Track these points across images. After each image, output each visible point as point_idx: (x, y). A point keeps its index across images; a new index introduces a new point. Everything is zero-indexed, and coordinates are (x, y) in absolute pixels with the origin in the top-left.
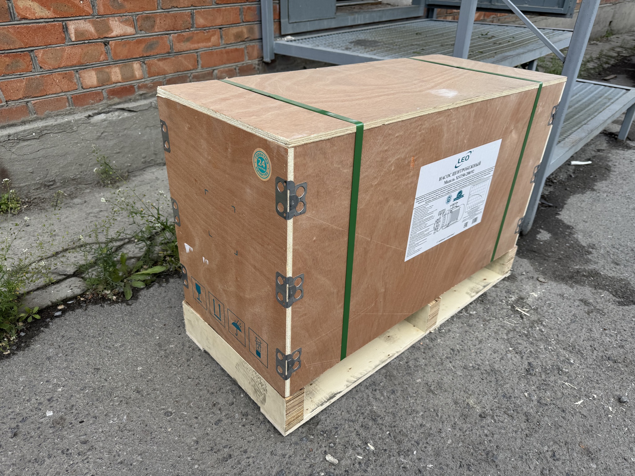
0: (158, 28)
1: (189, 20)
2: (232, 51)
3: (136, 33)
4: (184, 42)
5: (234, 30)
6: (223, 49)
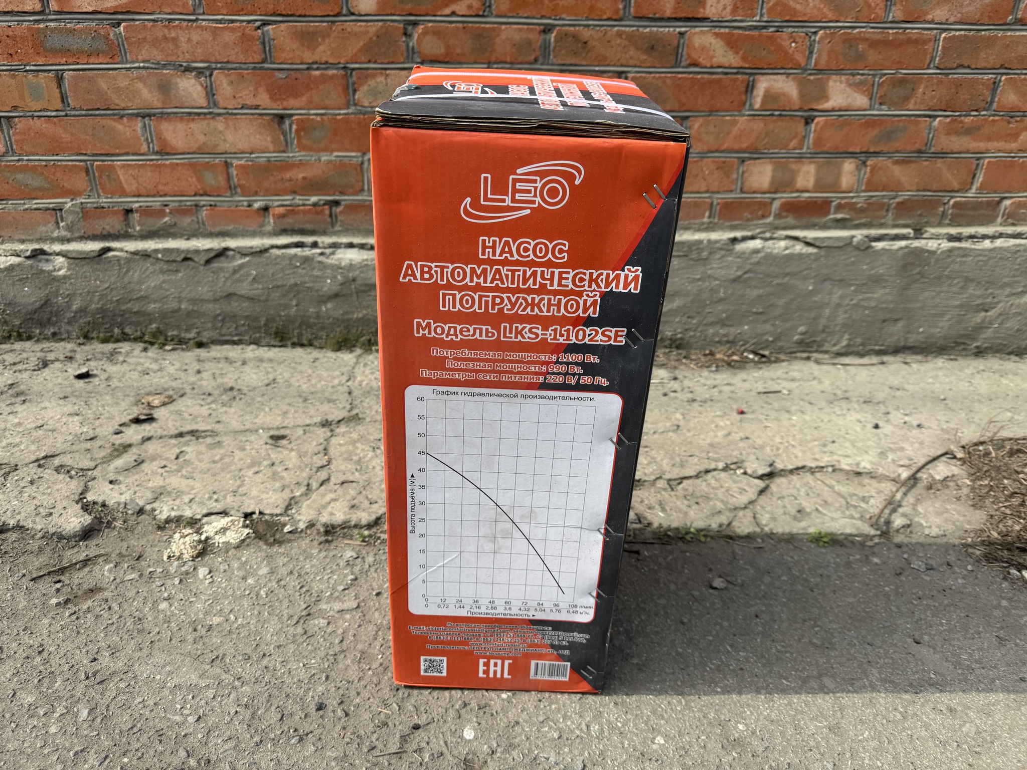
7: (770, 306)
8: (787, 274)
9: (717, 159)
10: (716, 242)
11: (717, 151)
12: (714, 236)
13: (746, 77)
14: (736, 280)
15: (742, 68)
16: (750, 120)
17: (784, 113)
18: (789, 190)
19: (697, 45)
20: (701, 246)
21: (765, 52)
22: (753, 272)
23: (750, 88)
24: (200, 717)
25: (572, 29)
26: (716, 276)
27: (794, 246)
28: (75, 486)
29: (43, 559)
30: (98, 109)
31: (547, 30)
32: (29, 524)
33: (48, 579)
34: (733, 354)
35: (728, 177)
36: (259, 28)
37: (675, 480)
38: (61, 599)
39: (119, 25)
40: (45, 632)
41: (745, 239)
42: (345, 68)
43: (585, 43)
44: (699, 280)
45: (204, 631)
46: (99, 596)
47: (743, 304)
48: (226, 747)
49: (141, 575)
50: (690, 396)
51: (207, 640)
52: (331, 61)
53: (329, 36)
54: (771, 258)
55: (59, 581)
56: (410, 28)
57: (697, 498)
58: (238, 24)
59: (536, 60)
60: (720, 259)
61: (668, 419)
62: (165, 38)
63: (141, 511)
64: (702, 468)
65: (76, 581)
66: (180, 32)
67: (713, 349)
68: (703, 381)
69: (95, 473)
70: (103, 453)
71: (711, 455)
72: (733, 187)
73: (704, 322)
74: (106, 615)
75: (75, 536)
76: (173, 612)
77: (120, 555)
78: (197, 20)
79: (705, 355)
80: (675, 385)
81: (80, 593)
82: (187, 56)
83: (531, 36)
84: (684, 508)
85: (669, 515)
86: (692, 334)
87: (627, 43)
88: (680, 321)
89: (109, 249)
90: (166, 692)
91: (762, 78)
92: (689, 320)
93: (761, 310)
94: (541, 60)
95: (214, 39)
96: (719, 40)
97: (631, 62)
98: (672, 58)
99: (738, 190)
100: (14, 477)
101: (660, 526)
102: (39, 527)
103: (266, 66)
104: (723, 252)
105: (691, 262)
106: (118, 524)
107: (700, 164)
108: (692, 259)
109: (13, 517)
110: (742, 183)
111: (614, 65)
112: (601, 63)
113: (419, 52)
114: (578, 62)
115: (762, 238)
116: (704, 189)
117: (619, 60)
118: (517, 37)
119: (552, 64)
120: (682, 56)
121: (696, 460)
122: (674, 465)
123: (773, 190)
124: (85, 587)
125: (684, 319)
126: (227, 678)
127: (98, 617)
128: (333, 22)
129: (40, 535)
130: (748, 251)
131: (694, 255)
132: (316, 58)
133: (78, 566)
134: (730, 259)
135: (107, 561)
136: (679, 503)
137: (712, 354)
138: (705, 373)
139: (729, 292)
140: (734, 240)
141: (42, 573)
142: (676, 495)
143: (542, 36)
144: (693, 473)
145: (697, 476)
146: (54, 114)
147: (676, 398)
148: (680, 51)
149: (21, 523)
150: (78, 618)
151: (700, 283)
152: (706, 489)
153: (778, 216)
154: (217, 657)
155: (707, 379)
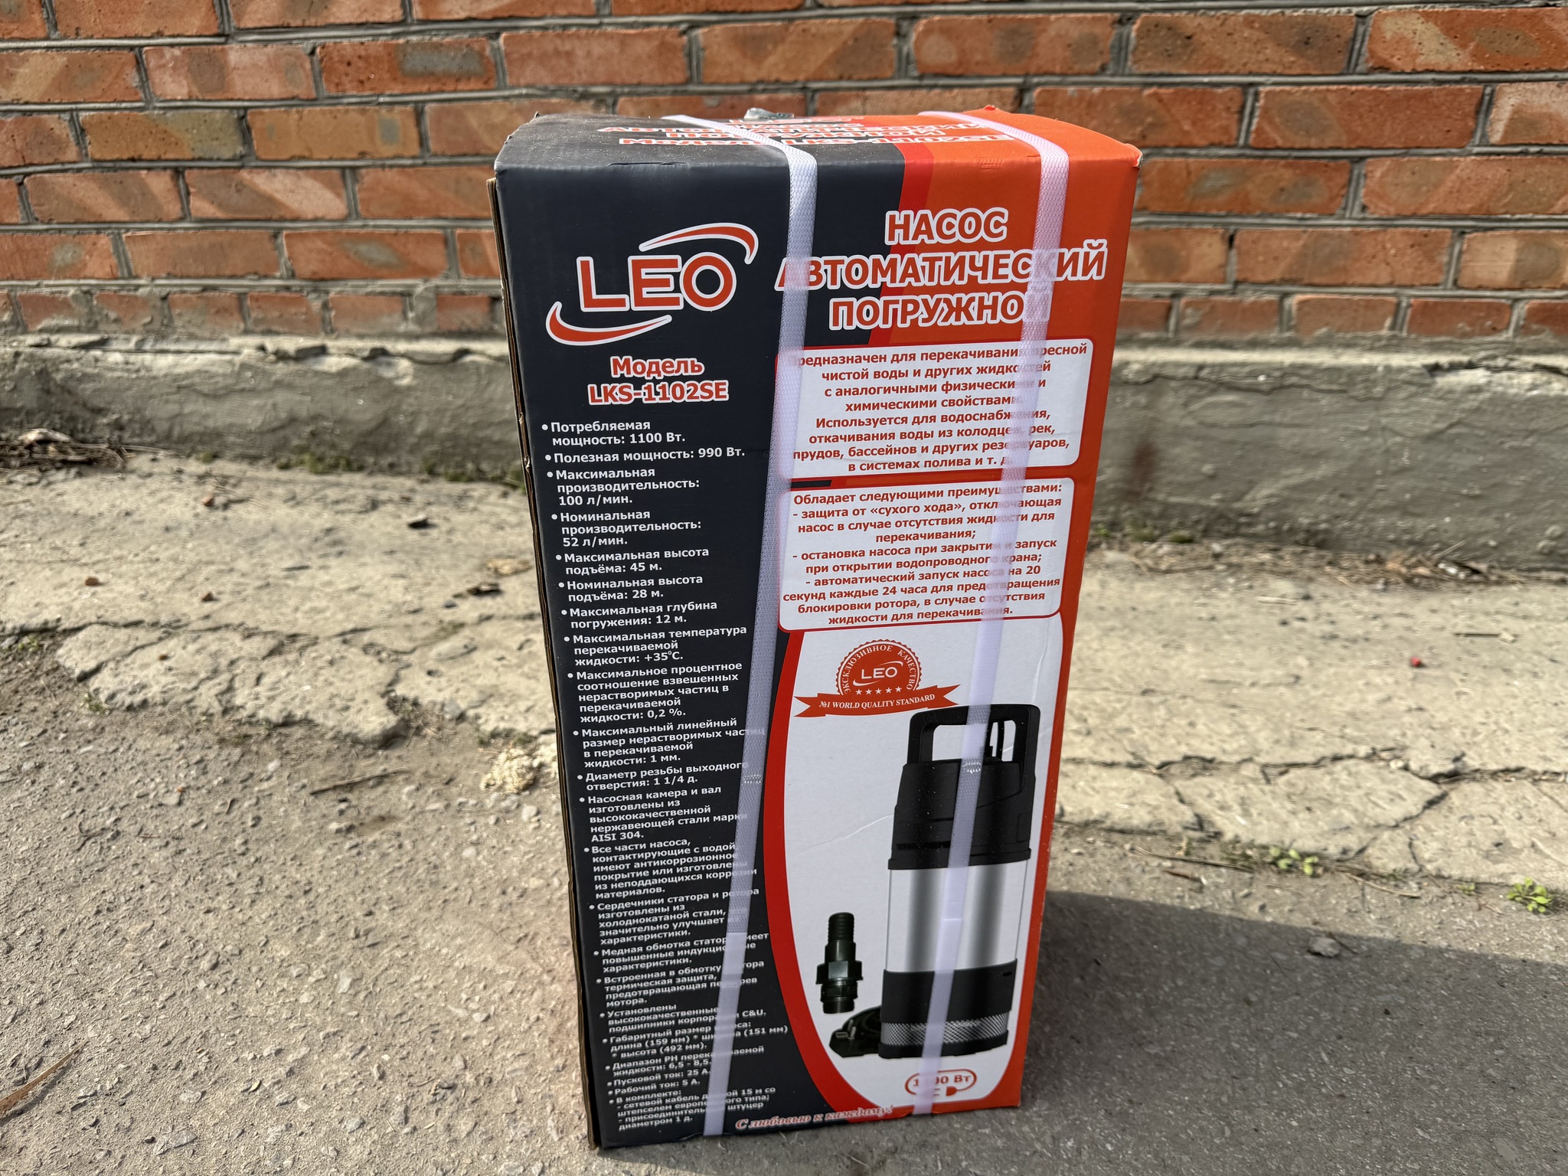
7: (1495, 485)
8: (1532, 432)
9: (1412, 230)
10: (1400, 370)
11: (1413, 216)
12: (1397, 360)
13: (1481, 87)
14: (1433, 437)
15: (1471, 72)
16: (1480, 163)
17: (1546, 149)
18: (1547, 284)
19: (1388, 35)
20: (1372, 376)
21: (1518, 43)
22: (1467, 425)
23: (1484, 106)
24: (488, 1017)
25: (1168, 15)
26: (1397, 428)
27: (1549, 383)
28: (384, 673)
29: (330, 768)
30: (465, 155)
31: (1125, 18)
32: (318, 718)
33: (332, 795)
34: (1420, 563)
35: (1432, 260)
36: (684, 33)
37: (1275, 766)
38: (344, 825)
39: (497, 35)
40: (316, 865)
41: (1454, 367)
42: (804, 89)
43: (1189, 38)
44: (1365, 433)
45: (515, 895)
46: (391, 827)
47: (1443, 479)
48: (516, 1065)
49: (447, 806)
50: (1328, 628)
51: (516, 909)
52: (784, 78)
53: (783, 40)
54: (1503, 403)
55: (344, 800)
56: (905, 24)
57: (1311, 800)
58: (655, 29)
59: (1103, 69)
60: (1404, 399)
61: (1282, 663)
62: (557, 52)
63: (461, 717)
64: (1328, 752)
65: (366, 804)
66: (577, 43)
67: (1383, 553)
68: (1356, 605)
69: (412, 658)
70: (425, 632)
71: (1348, 731)
72: (1441, 278)
73: (1371, 506)
74: (394, 854)
75: (373, 741)
76: (478, 863)
77: (426, 775)
78: (600, 25)
79: (1367, 562)
80: (1306, 609)
81: (368, 820)
82: (585, 77)
83: (1098, 30)
84: (1284, 815)
85: (1256, 824)
86: (1346, 524)
87: (1262, 36)
88: (1326, 502)
89: (466, 352)
90: (452, 973)
91: (1508, 88)
92: (1343, 501)
93: (1477, 492)
94: (1111, 68)
95: (622, 51)
96: (1431, 25)
97: (1267, 68)
98: (1342, 58)
99: (1450, 284)
100: (311, 653)
101: (1236, 840)
102: (330, 723)
103: (691, 88)
104: (1413, 389)
105: (1353, 403)
106: (430, 731)
107: (1380, 238)
108: (1355, 398)
109: (301, 707)
110: (1458, 271)
111: (1236, 74)
112: (1214, 71)
113: (918, 62)
114: (1174, 71)
115: (1488, 368)
116: (1385, 278)
117: (1245, 65)
118: (1075, 33)
119: (1130, 75)
120: (1359, 54)
121: (1318, 737)
122: (1277, 742)
123: (1517, 284)
124: (376, 812)
125: (1334, 498)
126: (533, 968)
127: (384, 855)
128: (791, 20)
129: (330, 734)
130: (1459, 388)
131: (1359, 391)
132: (763, 74)
133: (371, 783)
134: (1425, 400)
135: (407, 781)
136: (1275, 805)
137: (1380, 561)
138: (1364, 592)
139: (1420, 457)
140: (1435, 369)
141: (325, 786)
142: (1273, 792)
143: (1118, 29)
144: (1310, 759)
145: (1317, 765)
146: (409, 162)
147: (1302, 630)
148: (1357, 46)
149: (311, 716)
150: (359, 854)
151: (1367, 439)
152: (1328, 788)
153: (1523, 330)
154: (526, 936)
155: (1364, 602)
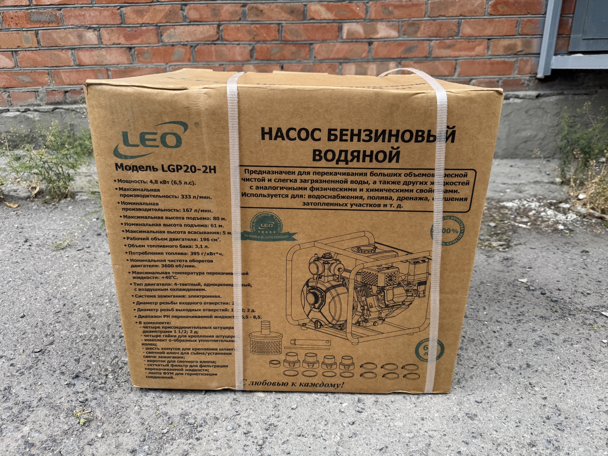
0: (421, 34)
1: (455, 28)
2: (498, 63)
3: (399, 37)
4: (444, 48)
5: (506, 42)
6: (487, 60)
